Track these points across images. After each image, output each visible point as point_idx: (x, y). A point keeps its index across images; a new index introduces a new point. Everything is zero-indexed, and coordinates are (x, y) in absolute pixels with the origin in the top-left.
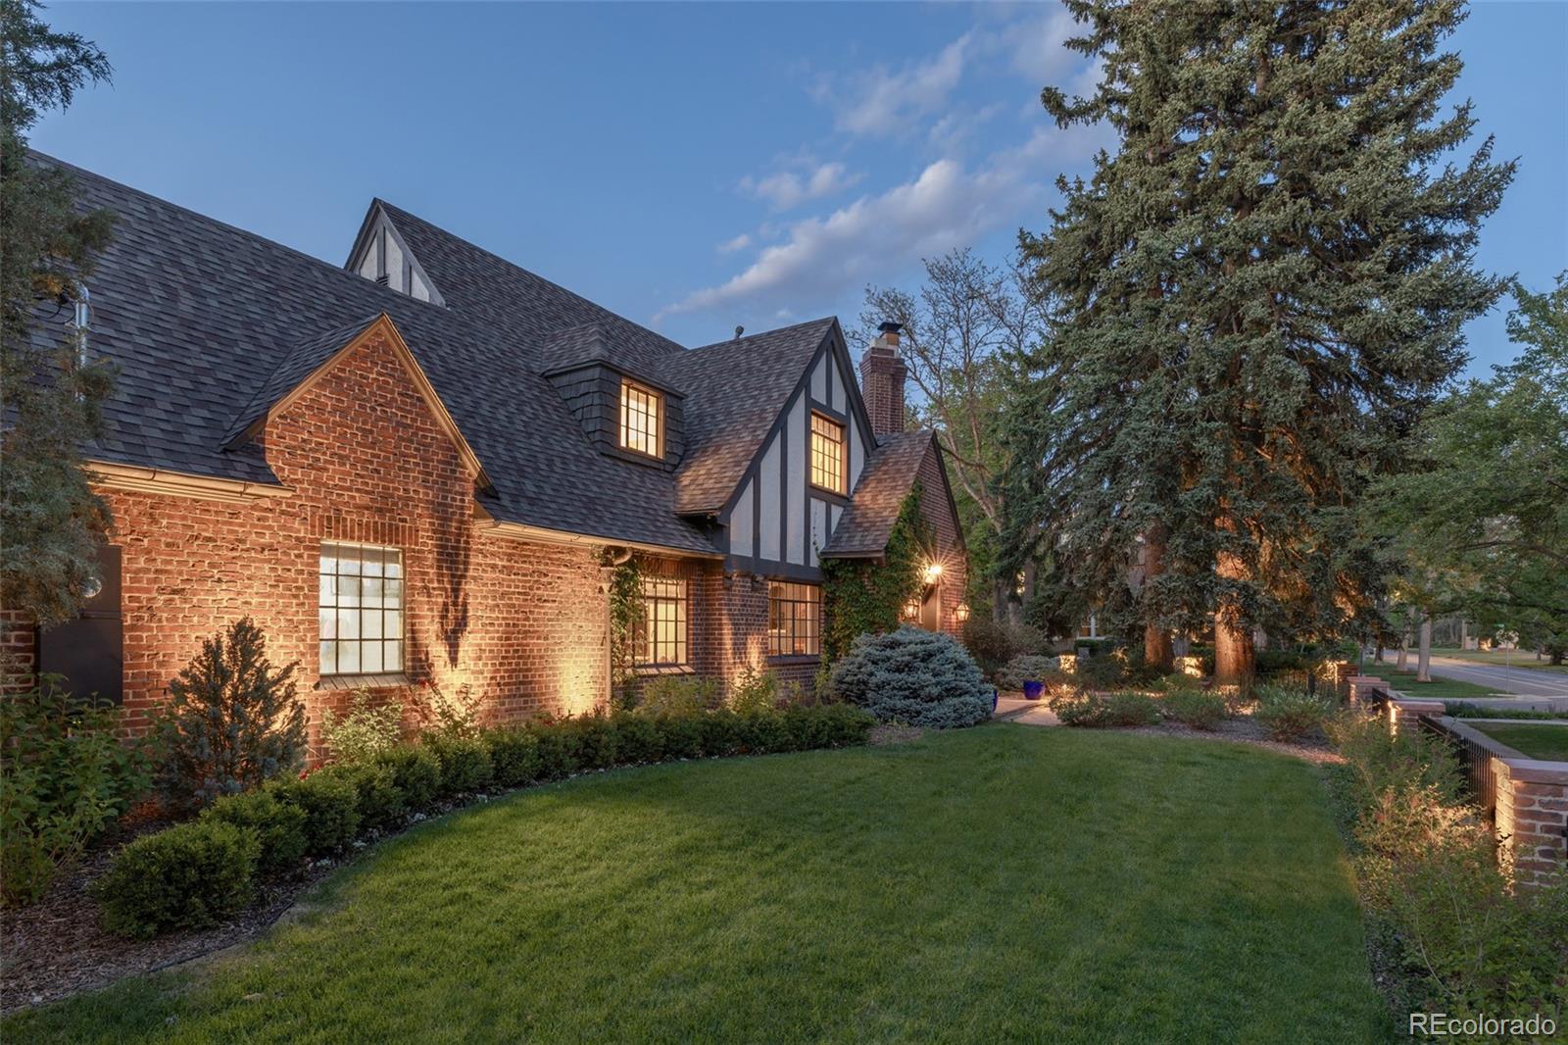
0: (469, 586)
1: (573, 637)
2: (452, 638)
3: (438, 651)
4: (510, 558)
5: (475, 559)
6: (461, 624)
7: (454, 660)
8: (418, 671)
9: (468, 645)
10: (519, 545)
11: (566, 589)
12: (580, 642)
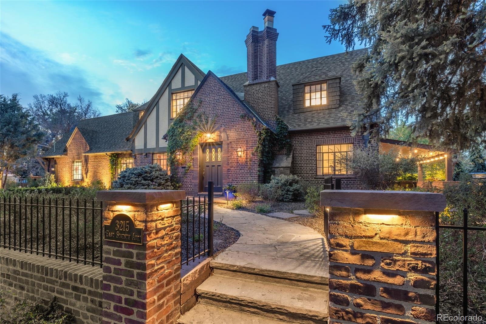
0: (89, 165)
1: (106, 173)
2: (86, 174)
3: (85, 176)
4: (94, 159)
5: (90, 160)
6: (88, 171)
7: (87, 177)
8: (82, 180)
9: (89, 174)
10: (96, 156)
11: (104, 164)
12: (107, 174)
